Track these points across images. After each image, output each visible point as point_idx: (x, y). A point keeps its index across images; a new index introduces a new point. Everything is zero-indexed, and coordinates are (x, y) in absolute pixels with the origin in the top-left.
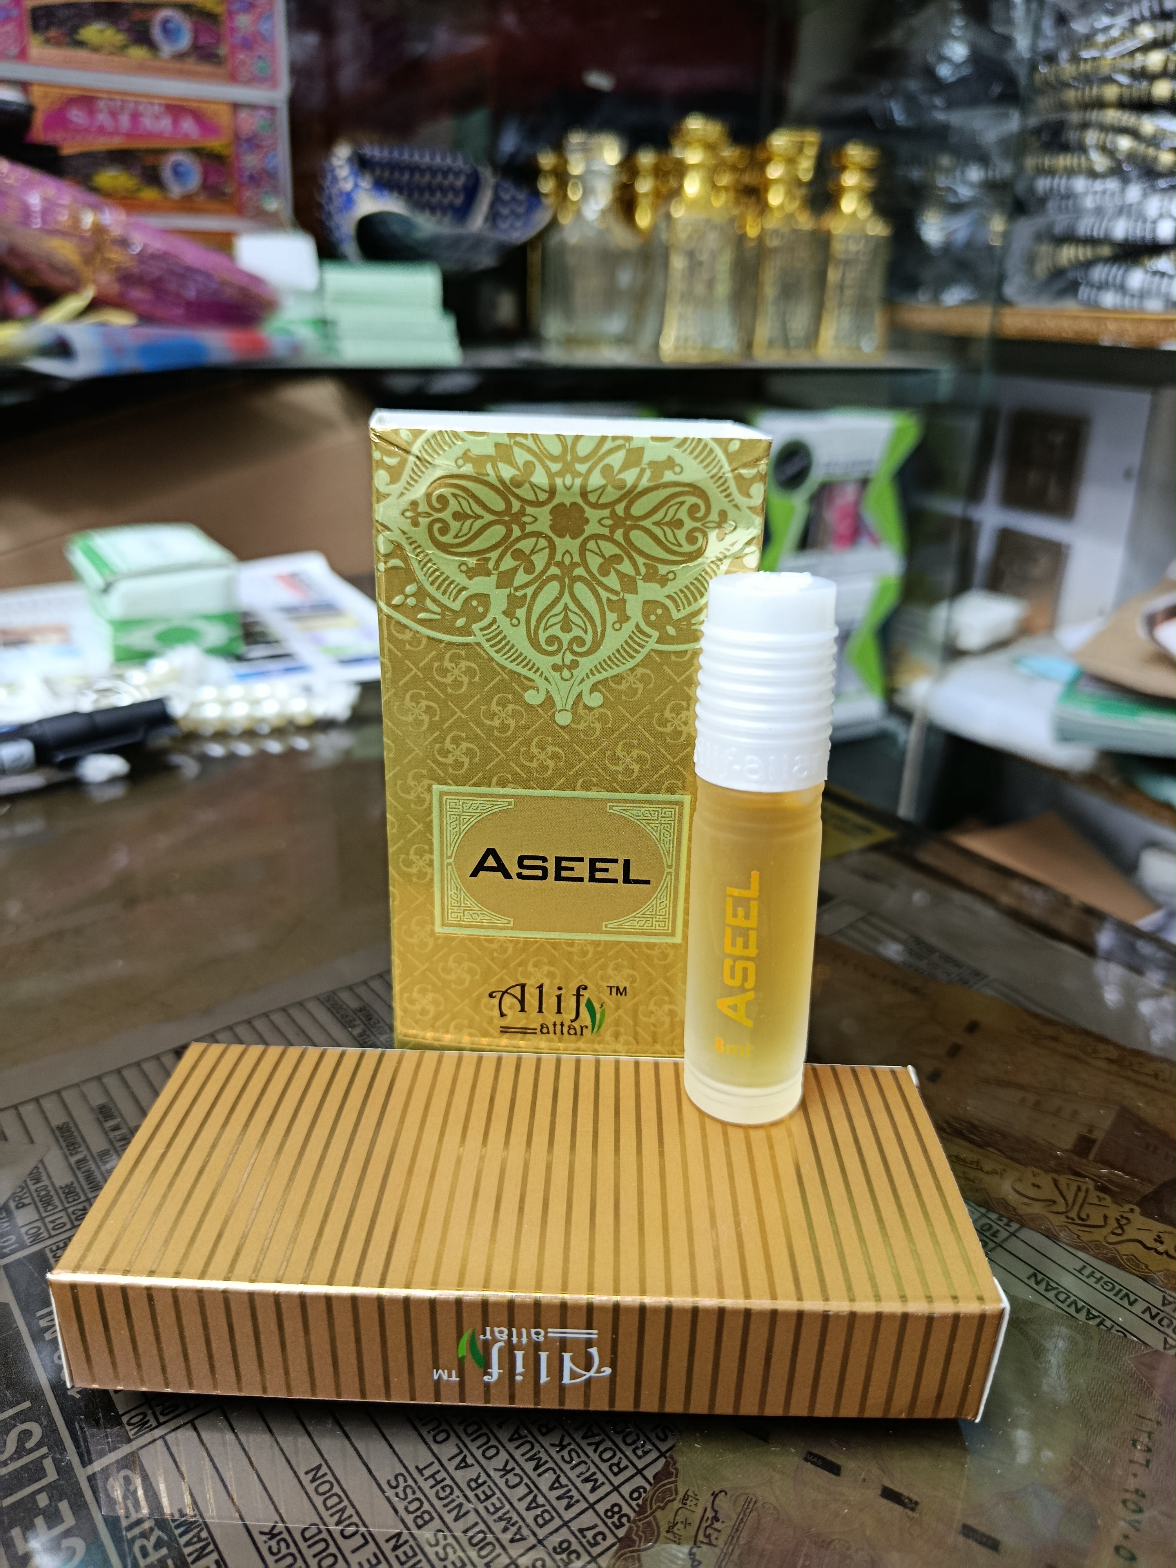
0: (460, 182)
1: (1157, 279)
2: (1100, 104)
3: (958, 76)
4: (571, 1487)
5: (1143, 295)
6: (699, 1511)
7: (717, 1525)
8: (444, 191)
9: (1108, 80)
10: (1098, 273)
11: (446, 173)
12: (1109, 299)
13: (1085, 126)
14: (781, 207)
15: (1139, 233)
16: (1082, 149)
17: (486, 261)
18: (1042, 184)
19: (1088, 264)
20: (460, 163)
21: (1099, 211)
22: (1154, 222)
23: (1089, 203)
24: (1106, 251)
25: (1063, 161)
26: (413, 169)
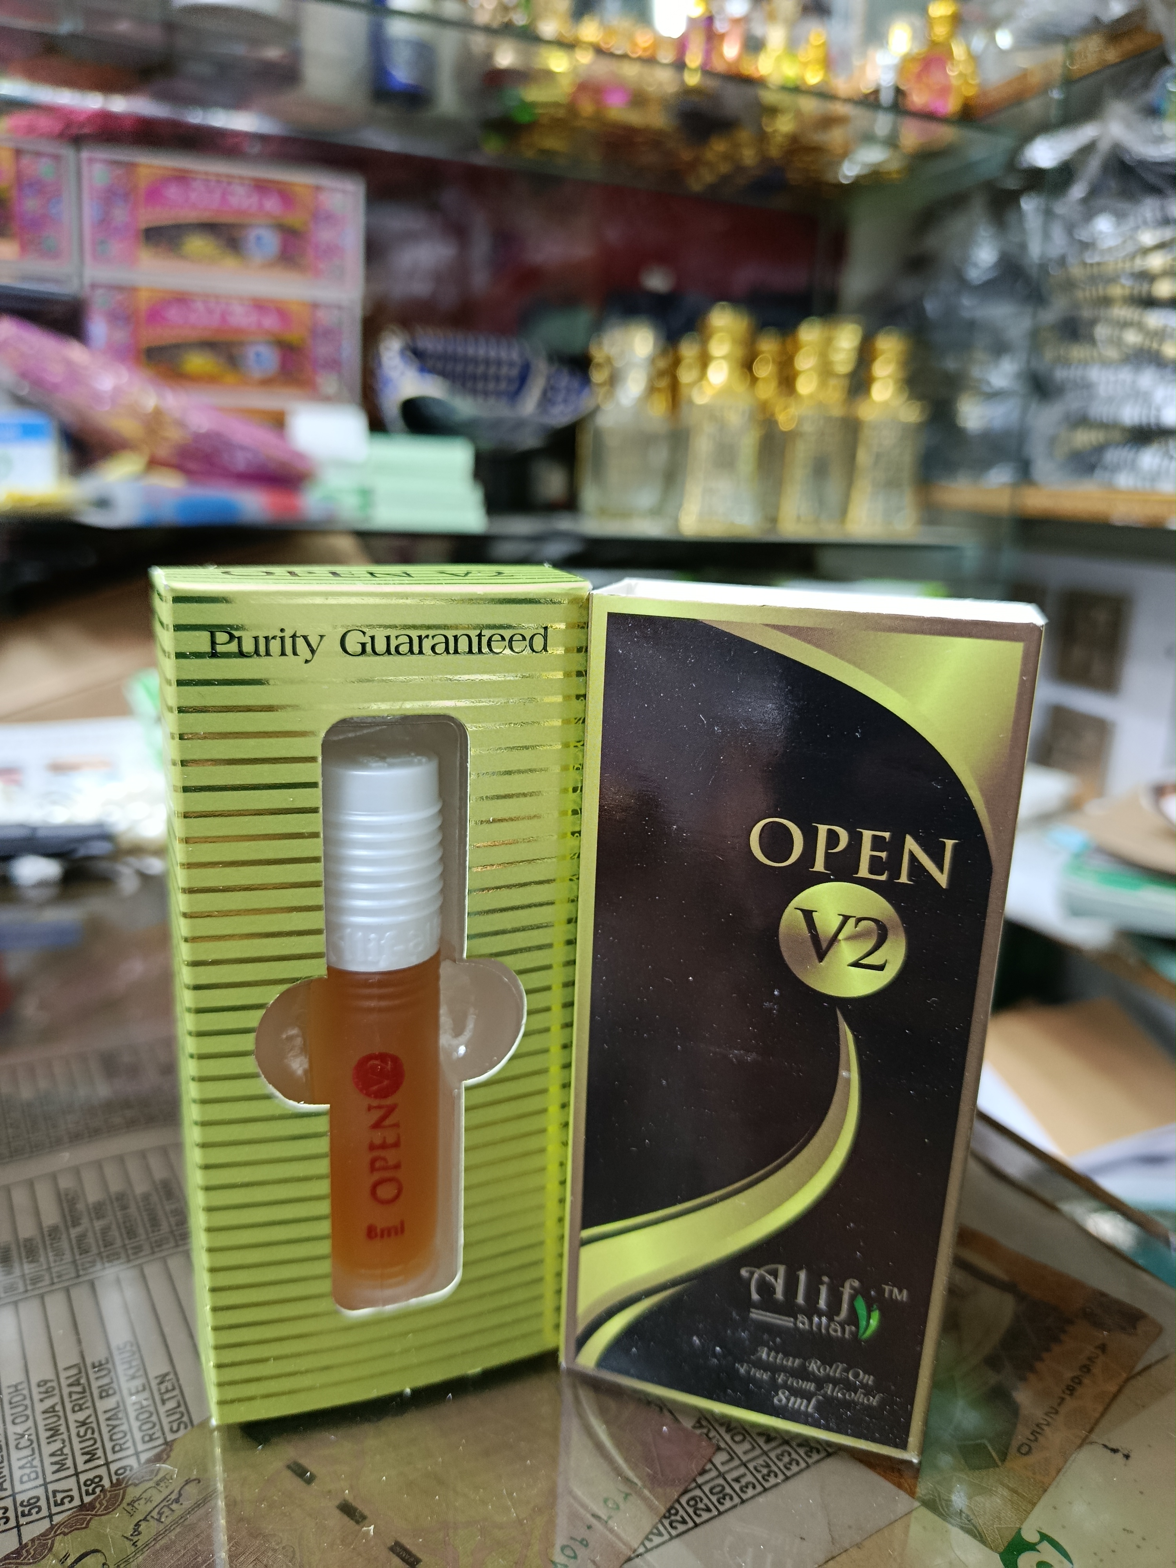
0: (515, 372)
1: (1166, 462)
2: (1106, 301)
3: (985, 278)
4: (70, 1457)
5: (1155, 476)
6: (166, 1492)
7: (174, 1506)
8: (497, 379)
9: (1112, 280)
10: (1112, 456)
11: (499, 363)
12: (1124, 480)
13: (1093, 322)
14: (811, 396)
15: (1144, 421)
16: (1092, 340)
17: (529, 441)
18: (1060, 374)
19: (1100, 449)
20: (515, 355)
21: (1110, 400)
22: (1158, 409)
23: (1102, 391)
24: (1117, 435)
25: (1077, 352)
26: (467, 360)
